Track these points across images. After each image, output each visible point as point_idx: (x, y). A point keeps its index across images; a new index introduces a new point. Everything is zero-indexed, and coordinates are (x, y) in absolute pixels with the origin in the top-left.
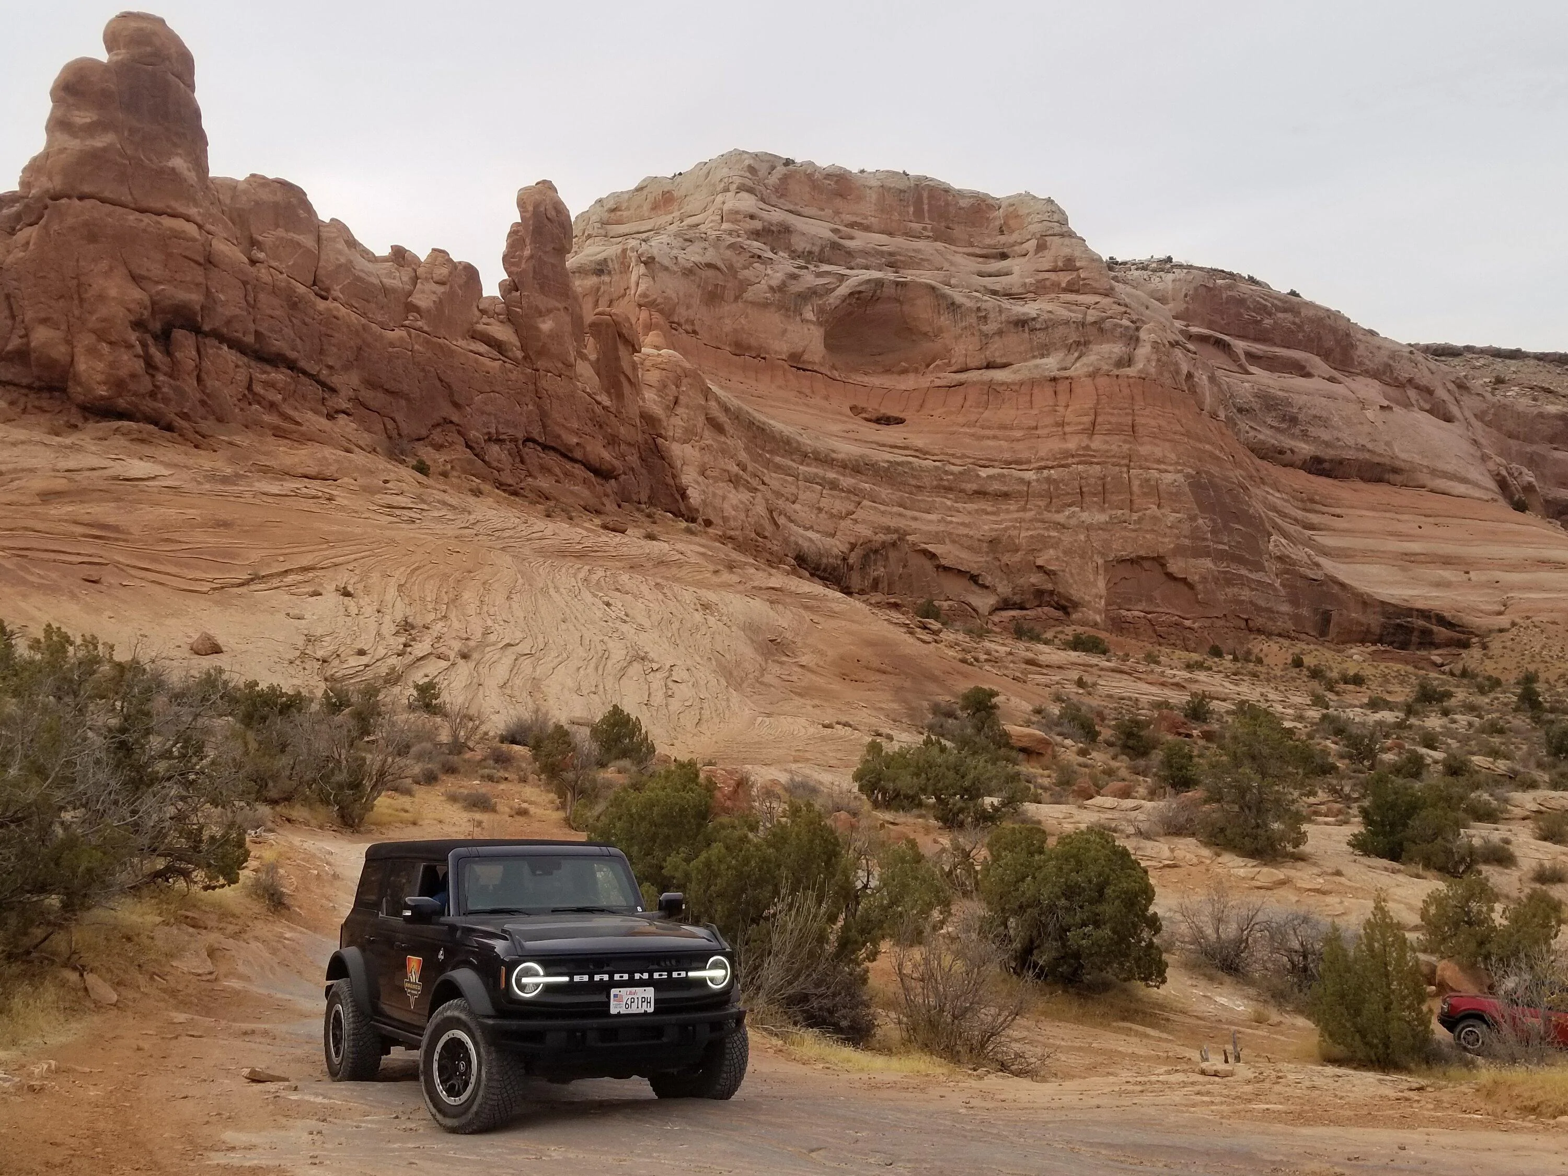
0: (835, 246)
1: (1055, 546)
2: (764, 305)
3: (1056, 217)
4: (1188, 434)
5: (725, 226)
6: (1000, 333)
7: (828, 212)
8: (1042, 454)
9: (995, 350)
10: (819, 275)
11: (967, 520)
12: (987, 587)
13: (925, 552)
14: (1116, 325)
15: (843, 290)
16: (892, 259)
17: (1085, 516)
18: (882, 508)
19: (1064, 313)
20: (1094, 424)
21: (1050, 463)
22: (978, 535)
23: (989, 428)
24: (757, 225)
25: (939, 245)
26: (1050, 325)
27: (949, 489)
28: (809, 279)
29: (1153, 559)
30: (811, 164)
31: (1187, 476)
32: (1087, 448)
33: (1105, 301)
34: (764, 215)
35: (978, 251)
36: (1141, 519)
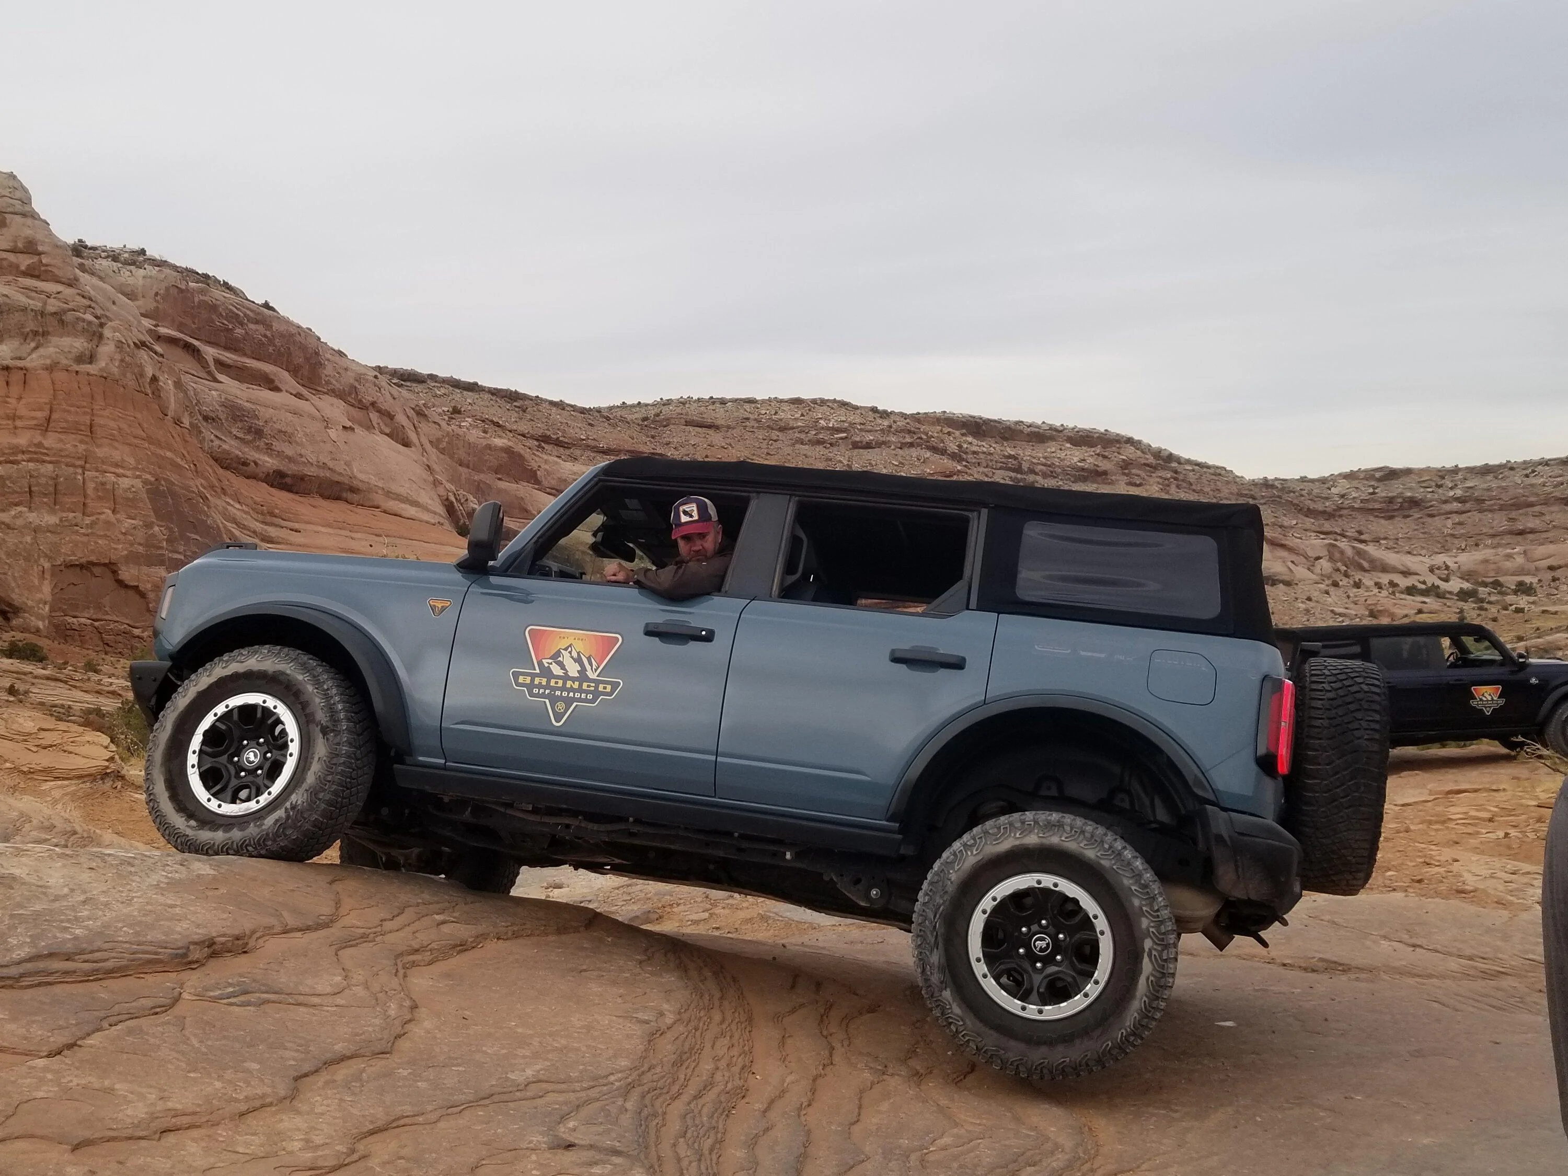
3: (18, 195)
4: (149, 439)
14: (78, 318)
17: (32, 517)
19: (22, 299)
20: (48, 420)
26: (5, 310)
29: (105, 565)
31: (146, 482)
32: (40, 445)
33: (68, 291)
36: (93, 523)
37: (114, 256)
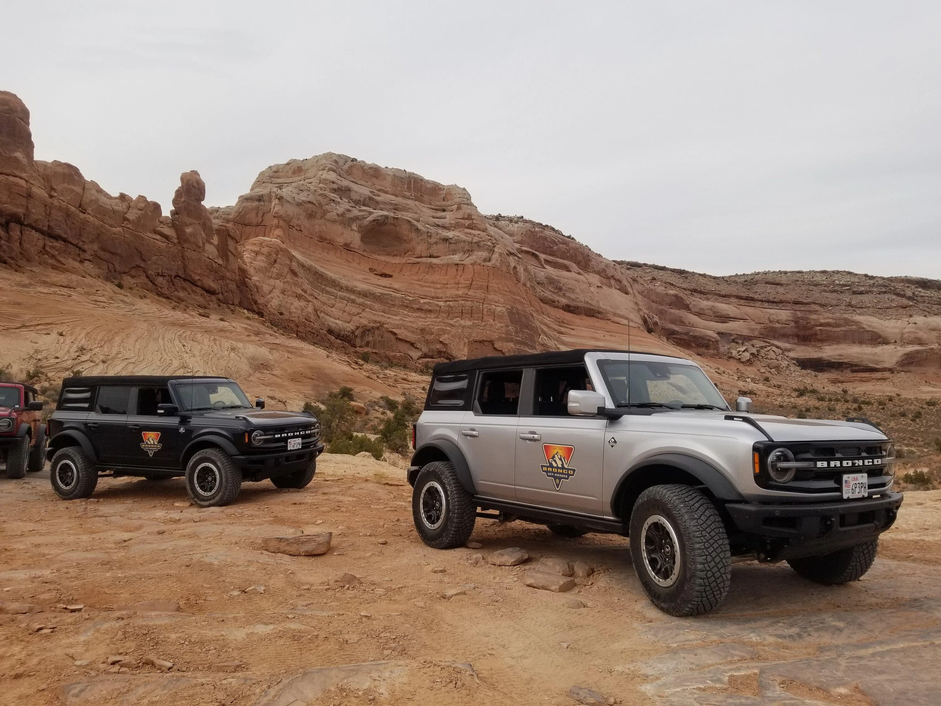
0: (370, 199)
1: (448, 334)
2: (334, 222)
3: (466, 196)
4: (510, 292)
5: (321, 185)
6: (436, 243)
7: (370, 184)
8: (448, 295)
9: (434, 250)
10: (360, 211)
11: (412, 320)
12: (418, 348)
13: (392, 332)
14: (485, 244)
15: (370, 218)
16: (396, 207)
17: (462, 322)
18: (374, 312)
19: (464, 237)
20: (471, 285)
21: (450, 299)
22: (416, 327)
23: (427, 282)
24: (335, 186)
25: (417, 203)
26: (458, 242)
27: (407, 307)
28: (355, 212)
29: (489, 341)
30: (364, 162)
31: (507, 309)
32: (467, 294)
33: (482, 234)
34: (339, 182)
35: (433, 207)
36: (485, 325)
37: (511, 220)
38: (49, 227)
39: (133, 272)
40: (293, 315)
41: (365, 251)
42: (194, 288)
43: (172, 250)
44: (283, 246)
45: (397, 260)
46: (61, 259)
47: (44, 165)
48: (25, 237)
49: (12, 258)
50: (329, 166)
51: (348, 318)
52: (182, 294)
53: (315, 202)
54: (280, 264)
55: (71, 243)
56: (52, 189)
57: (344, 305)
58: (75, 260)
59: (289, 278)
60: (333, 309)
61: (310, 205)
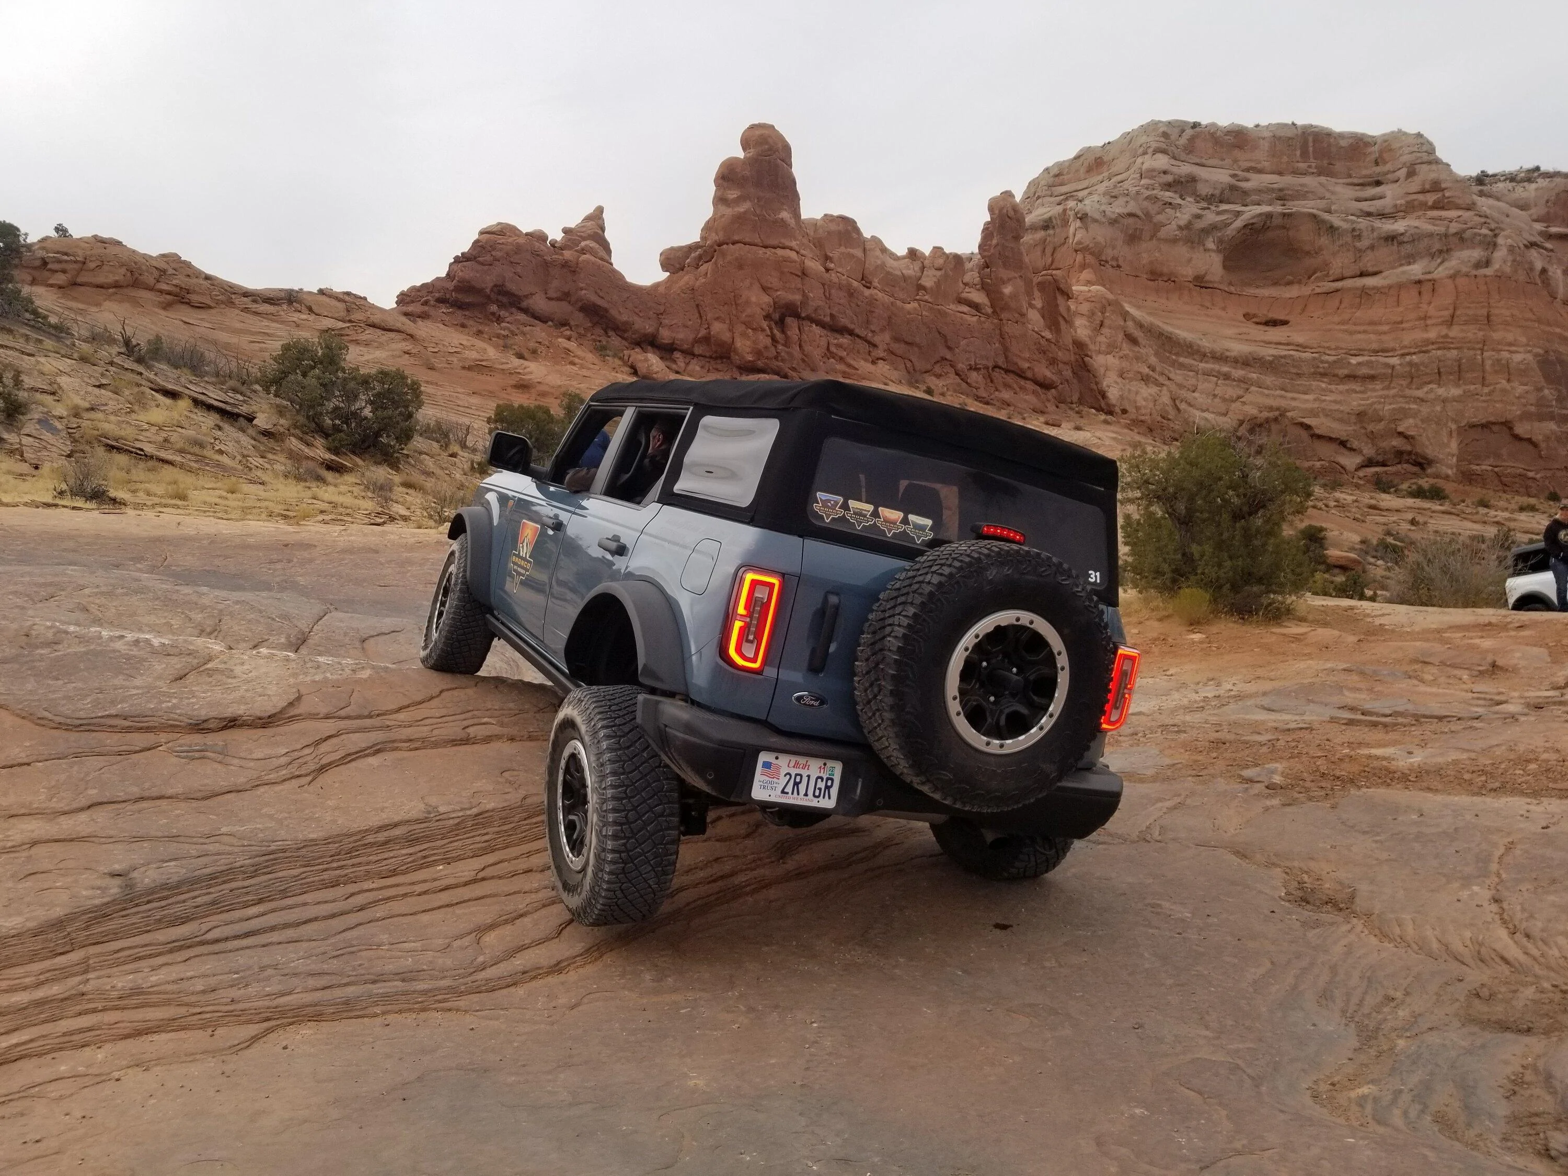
0: (1233, 188)
1: (1415, 415)
2: (1174, 241)
3: (1424, 148)
4: (1539, 321)
5: (1143, 182)
6: (1372, 247)
7: (1228, 161)
8: (1406, 343)
9: (1368, 262)
10: (1219, 213)
11: (1339, 397)
12: (1354, 450)
13: (1302, 425)
14: (1475, 234)
15: (1239, 223)
16: (1281, 194)
17: (1441, 391)
18: (1266, 392)
19: (1427, 227)
20: (1453, 317)
21: (1412, 350)
22: (1348, 410)
23: (1360, 324)
24: (1169, 178)
25: (1323, 179)
26: (1416, 238)
27: (1324, 375)
28: (1211, 217)
29: (1502, 423)
30: (1214, 125)
31: (1536, 355)
32: (1446, 336)
33: (1467, 215)
34: (1175, 169)
35: (1356, 181)
36: (1491, 392)
37: (1513, 178)
38: (832, 316)
39: (937, 369)
40: (1143, 411)
41: (1230, 284)
42: (1022, 382)
43: (986, 325)
44: (1110, 296)
45: (1293, 292)
46: (852, 362)
47: (814, 223)
48: (804, 337)
49: (794, 369)
50: (1154, 145)
51: (1222, 407)
52: (1006, 395)
53: (1140, 213)
54: (1110, 328)
55: (858, 336)
56: (827, 258)
57: (1211, 386)
58: (866, 360)
59: (1126, 348)
60: (1196, 395)
61: (1131, 220)
